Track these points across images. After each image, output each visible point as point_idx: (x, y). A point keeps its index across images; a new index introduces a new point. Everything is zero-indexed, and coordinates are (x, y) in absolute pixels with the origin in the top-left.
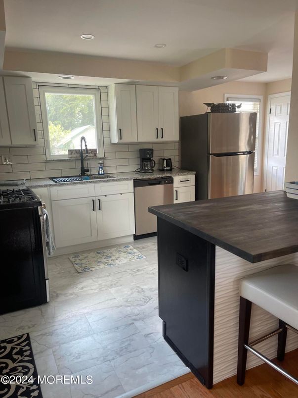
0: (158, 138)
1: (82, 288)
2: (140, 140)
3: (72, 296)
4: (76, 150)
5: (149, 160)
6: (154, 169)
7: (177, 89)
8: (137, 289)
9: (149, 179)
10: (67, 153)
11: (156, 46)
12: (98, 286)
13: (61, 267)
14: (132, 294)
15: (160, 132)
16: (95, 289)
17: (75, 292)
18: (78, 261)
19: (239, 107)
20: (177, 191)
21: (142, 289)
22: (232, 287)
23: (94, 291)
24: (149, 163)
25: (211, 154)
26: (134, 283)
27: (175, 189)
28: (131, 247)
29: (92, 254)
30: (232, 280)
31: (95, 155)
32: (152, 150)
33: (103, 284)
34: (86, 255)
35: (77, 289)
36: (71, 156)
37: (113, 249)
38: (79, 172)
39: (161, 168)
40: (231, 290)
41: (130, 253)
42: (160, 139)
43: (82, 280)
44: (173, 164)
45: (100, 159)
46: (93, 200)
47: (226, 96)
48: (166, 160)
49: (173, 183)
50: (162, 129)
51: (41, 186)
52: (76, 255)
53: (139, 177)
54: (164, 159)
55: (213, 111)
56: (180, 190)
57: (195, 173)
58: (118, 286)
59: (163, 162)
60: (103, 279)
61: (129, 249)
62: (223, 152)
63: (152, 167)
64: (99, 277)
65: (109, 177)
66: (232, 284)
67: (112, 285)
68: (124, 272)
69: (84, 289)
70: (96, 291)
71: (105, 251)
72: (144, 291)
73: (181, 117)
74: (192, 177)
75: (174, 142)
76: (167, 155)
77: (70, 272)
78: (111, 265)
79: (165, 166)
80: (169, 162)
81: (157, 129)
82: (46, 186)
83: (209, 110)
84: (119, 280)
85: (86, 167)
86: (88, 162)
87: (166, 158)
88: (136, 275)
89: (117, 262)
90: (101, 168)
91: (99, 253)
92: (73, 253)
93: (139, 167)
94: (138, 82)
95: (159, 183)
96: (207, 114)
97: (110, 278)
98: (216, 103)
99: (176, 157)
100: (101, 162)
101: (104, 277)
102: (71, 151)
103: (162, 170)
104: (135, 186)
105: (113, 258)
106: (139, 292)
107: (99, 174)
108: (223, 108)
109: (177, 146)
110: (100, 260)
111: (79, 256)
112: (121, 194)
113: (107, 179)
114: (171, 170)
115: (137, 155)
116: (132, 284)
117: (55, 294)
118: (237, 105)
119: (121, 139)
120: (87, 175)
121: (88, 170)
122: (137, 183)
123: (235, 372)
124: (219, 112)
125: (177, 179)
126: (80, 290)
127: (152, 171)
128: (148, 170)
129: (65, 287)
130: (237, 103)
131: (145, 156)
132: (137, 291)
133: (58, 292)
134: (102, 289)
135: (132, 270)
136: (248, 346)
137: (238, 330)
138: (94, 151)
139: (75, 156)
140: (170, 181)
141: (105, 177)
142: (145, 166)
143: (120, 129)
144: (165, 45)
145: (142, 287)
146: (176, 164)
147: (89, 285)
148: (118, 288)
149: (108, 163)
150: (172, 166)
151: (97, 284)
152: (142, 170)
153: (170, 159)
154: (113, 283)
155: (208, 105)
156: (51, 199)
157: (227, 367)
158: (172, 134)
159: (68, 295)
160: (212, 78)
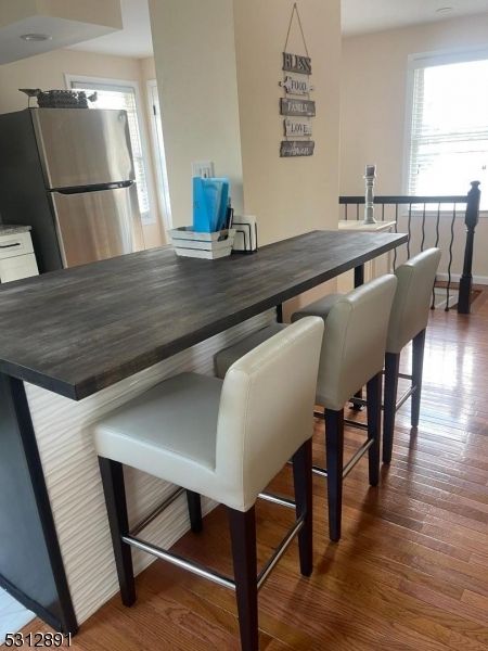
19: (93, 98)
22: (81, 442)
25: (53, 190)
30: (79, 429)
40: (80, 449)
47: (69, 78)
55: (42, 104)
57: (29, 228)
66: (80, 436)
74: (24, 237)
83: (33, 102)
96: (29, 111)
108: (60, 100)
118: (88, 96)
123: (116, 588)
124: (55, 107)
130: (89, 93)
136: (129, 537)
137: (107, 517)
155: (30, 92)
157: (100, 584)
160: (23, 37)
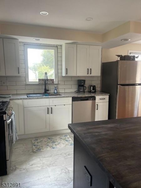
0: (88, 74)
1: (32, 165)
2: (78, 75)
3: (24, 171)
4: (42, 79)
5: (83, 86)
6: (85, 91)
7: (101, 47)
8: (65, 170)
9: (81, 97)
10: (37, 81)
11: (87, 20)
12: (42, 164)
13: (25, 147)
14: (61, 174)
15: (89, 71)
16: (39, 167)
17: (27, 168)
18: (36, 143)
19: (137, 58)
20: (97, 105)
21: (68, 170)
23: (38, 168)
24: (82, 88)
25: (119, 84)
26: (64, 165)
27: (96, 104)
28: (68, 136)
29: (45, 139)
31: (53, 82)
32: (84, 81)
33: (45, 163)
34: (41, 139)
35: (29, 166)
36: (40, 82)
37: (58, 137)
38: (43, 91)
39: (89, 91)
41: (67, 141)
42: (89, 75)
43: (34, 158)
44: (97, 89)
45: (56, 84)
46: (48, 108)
47: (130, 52)
48: (92, 86)
49: (95, 100)
50: (91, 69)
51: (18, 99)
52: (36, 138)
53: (76, 95)
54: (91, 86)
55: (121, 59)
56: (99, 104)
57: (109, 94)
58: (54, 166)
59: (91, 88)
60: (46, 159)
61: (67, 137)
62: (126, 83)
63: (84, 90)
64: (45, 157)
65: (59, 95)
67: (50, 164)
68: (60, 154)
69: (33, 166)
70: (40, 169)
71: (53, 138)
72: (69, 172)
73: (102, 63)
74: (107, 97)
75: (98, 77)
76: (94, 83)
77: (29, 151)
78: (54, 148)
79: (92, 89)
80: (94, 87)
81: (88, 69)
82: (21, 99)
83: (119, 59)
84: (56, 161)
85: (47, 88)
86: (49, 86)
87: (93, 85)
88: (67, 158)
89: (58, 146)
90: (56, 89)
91: (49, 139)
92: (35, 137)
93: (77, 89)
94: (78, 42)
95: (87, 100)
96: (117, 61)
97: (51, 158)
98: (123, 55)
99: (99, 85)
100: (56, 86)
101: (48, 157)
102: (40, 80)
103: (90, 92)
104: (73, 101)
105: (56, 143)
106: (66, 173)
107: (54, 93)
108: (127, 58)
109: (100, 79)
110: (48, 144)
111: (37, 140)
112: (64, 105)
113: (58, 96)
114: (95, 92)
115: (76, 83)
116: (63, 165)
117: (14, 168)
118: (136, 56)
119: (67, 74)
120: (48, 93)
121: (48, 90)
122: (74, 99)
124: (125, 60)
125: (98, 98)
126: (30, 167)
127: (84, 92)
128: (82, 91)
129: (22, 163)
131: (81, 84)
132: (65, 171)
133: (17, 166)
134: (43, 167)
135: (65, 153)
138: (52, 80)
139: (42, 82)
140: (94, 98)
141: (57, 95)
142: (80, 89)
143: (67, 69)
144: (92, 19)
145: (69, 169)
146: (98, 88)
147: (37, 162)
148: (53, 167)
149: (60, 87)
150: (96, 90)
151: (41, 162)
152: (78, 91)
153: (95, 86)
154: (51, 163)
155: (119, 56)
156: (24, 106)
158: (97, 72)
159: (22, 169)
160: (122, 40)
